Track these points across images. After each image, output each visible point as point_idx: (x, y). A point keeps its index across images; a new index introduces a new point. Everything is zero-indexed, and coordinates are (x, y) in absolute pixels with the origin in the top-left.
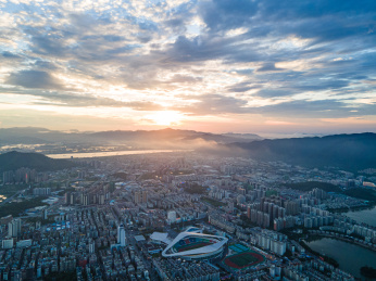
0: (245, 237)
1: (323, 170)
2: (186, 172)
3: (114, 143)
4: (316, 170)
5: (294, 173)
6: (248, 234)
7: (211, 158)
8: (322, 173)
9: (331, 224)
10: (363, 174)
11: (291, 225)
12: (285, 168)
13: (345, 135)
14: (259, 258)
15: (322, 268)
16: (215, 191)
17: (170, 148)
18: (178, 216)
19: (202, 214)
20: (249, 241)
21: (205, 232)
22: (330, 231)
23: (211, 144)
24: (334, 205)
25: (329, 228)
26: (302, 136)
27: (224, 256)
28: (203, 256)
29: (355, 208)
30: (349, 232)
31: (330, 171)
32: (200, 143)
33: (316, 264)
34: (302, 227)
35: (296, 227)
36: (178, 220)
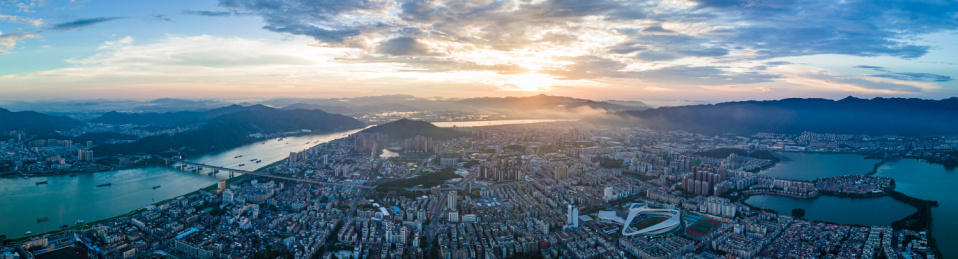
0: (693, 206)
1: (724, 136)
2: (586, 145)
3: (484, 111)
4: (717, 137)
5: (700, 141)
6: (695, 203)
7: (603, 128)
8: (724, 139)
9: (756, 183)
10: (757, 138)
11: (726, 190)
12: (687, 136)
13: (734, 103)
14: (717, 224)
15: (769, 218)
16: (635, 165)
17: (550, 117)
18: (614, 194)
19: (637, 189)
20: (698, 210)
21: (650, 206)
22: (758, 189)
23: (600, 112)
24: (750, 167)
25: (756, 186)
26: (697, 104)
27: (684, 228)
28: (667, 230)
29: (764, 167)
30: (772, 186)
31: (730, 137)
32: (587, 111)
33: (763, 216)
34: (735, 189)
35: (731, 191)
36: (615, 197)
